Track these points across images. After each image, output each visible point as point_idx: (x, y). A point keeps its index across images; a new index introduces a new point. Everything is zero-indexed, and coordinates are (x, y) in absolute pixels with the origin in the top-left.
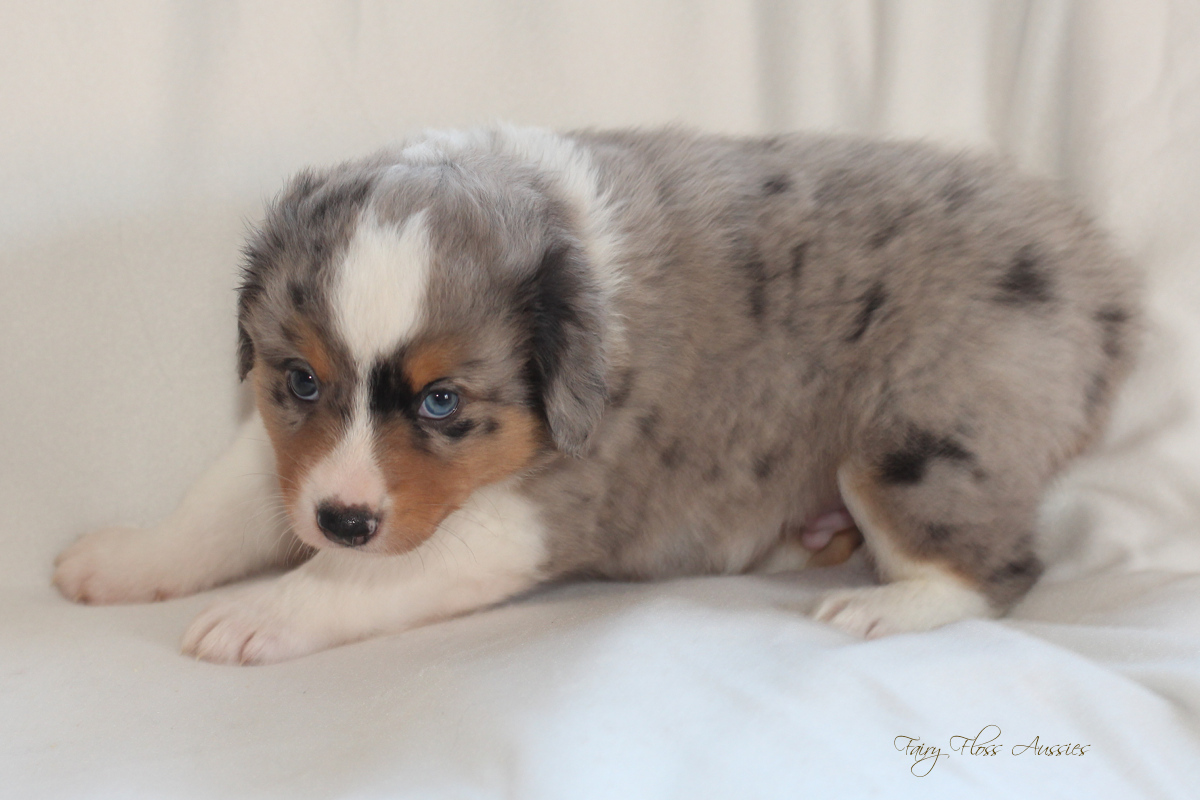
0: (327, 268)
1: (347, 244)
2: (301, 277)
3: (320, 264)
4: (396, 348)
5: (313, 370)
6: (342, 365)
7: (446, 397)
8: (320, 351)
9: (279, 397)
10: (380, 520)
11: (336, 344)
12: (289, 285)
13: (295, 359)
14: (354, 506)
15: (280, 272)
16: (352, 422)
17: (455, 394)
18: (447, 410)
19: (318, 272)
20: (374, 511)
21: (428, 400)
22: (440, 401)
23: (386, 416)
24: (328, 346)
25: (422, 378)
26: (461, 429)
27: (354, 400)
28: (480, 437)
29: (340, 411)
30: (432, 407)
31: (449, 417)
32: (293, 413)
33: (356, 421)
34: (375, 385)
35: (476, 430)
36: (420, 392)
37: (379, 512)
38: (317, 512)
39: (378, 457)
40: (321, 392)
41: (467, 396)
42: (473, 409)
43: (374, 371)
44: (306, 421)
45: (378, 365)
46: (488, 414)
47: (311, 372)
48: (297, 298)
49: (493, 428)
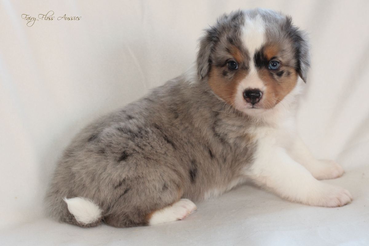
0: (238, 31)
1: (244, 24)
2: (230, 35)
3: (236, 30)
4: (261, 48)
5: (236, 60)
6: (245, 56)
7: (275, 64)
8: (238, 53)
9: (225, 74)
10: (262, 94)
11: (244, 50)
12: (227, 38)
13: (229, 59)
14: (255, 88)
15: (224, 35)
16: (250, 70)
17: (278, 63)
18: (276, 68)
19: (236, 33)
20: (261, 90)
21: (270, 65)
22: (273, 65)
23: (260, 68)
24: (241, 51)
25: (269, 56)
26: (280, 74)
27: (250, 65)
28: (286, 76)
29: (246, 69)
30: (271, 67)
31: (277, 69)
32: (230, 75)
33: (251, 70)
34: (256, 59)
35: (285, 74)
36: (269, 61)
37: (262, 91)
38: (243, 93)
39: (260, 77)
40: (238, 66)
41: (281, 64)
42: (283, 68)
43: (255, 55)
44: (235, 75)
45: (256, 53)
46: (287, 69)
47: (235, 61)
48: (231, 41)
49: (289, 74)
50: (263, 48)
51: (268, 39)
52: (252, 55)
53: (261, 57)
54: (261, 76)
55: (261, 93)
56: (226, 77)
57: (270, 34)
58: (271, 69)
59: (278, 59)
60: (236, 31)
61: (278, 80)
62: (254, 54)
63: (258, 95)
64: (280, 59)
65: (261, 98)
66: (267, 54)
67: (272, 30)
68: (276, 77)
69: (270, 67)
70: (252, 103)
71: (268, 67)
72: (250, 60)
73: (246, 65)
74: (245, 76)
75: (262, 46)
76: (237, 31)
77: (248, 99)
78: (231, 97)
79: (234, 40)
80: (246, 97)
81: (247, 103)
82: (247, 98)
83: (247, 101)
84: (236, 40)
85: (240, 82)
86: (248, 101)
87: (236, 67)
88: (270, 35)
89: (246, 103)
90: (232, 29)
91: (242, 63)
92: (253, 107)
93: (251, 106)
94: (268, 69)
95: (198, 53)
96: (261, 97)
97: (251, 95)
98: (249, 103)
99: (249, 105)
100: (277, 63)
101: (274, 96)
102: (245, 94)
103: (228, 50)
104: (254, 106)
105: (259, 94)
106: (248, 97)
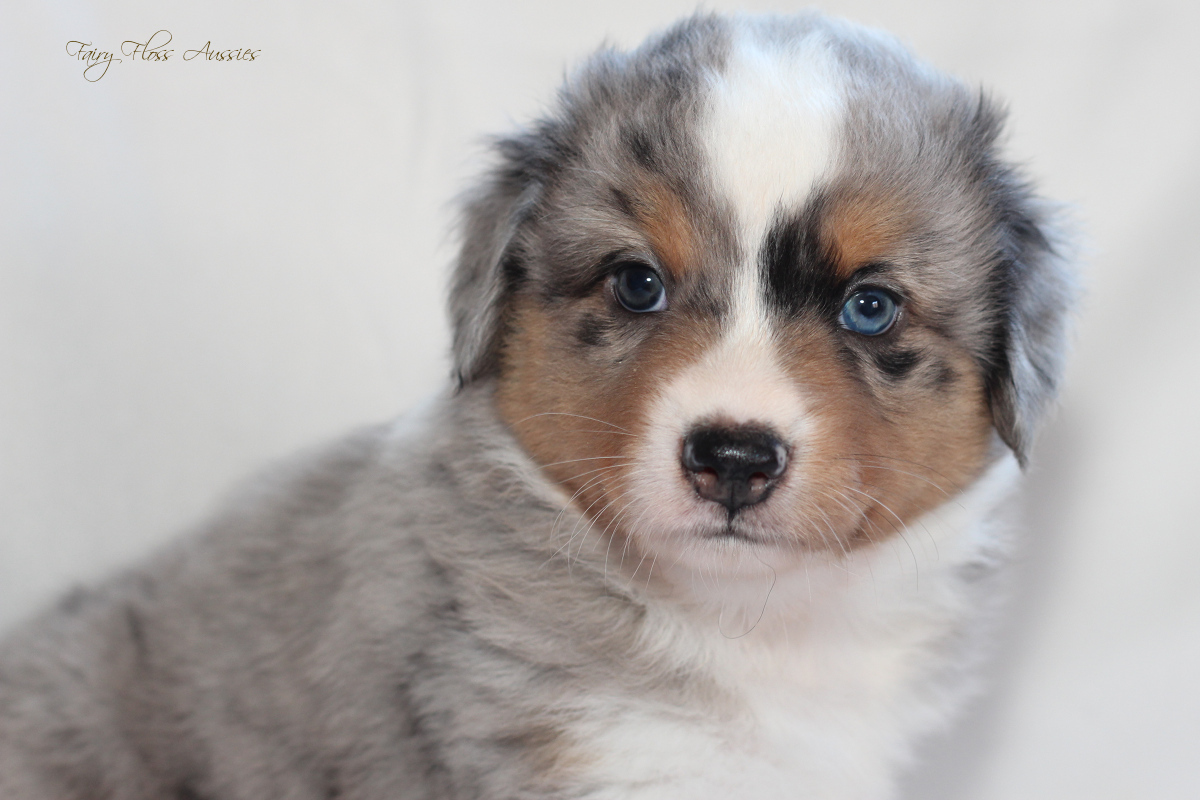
0: (690, 97)
2: (641, 118)
3: (678, 96)
4: (807, 201)
5: (660, 261)
6: (715, 238)
7: (875, 303)
8: (679, 222)
9: (589, 335)
10: (790, 456)
11: (711, 203)
12: (623, 131)
13: (624, 250)
14: (752, 422)
15: (608, 120)
16: (733, 322)
17: (896, 299)
18: (877, 326)
19: (676, 107)
20: (786, 435)
21: (850, 305)
22: (866, 311)
23: (793, 312)
24: (694, 209)
25: (852, 253)
26: (898, 366)
27: (735, 294)
28: (927, 386)
29: (710, 310)
30: (854, 318)
31: (888, 336)
32: (618, 346)
33: (739, 321)
34: (772, 263)
35: (923, 367)
36: (845, 283)
37: (790, 442)
38: (683, 444)
39: (785, 363)
40: (670, 295)
41: (910, 311)
42: (920, 336)
43: (771, 239)
44: (646, 343)
45: (777, 228)
46: (938, 349)
47: (655, 265)
48: (640, 149)
49: (945, 377)
50: (820, 205)
51: (856, 160)
52: (753, 236)
53: (802, 256)
54: (795, 358)
55: (781, 453)
56: (595, 354)
57: (868, 134)
58: (854, 332)
59: (892, 278)
60: (673, 95)
61: (879, 392)
62: (762, 232)
63: (765, 459)
64: (908, 279)
65: (782, 479)
66: (839, 238)
67: (883, 116)
68: (872, 374)
69: (847, 318)
70: (723, 503)
71: (836, 313)
72: (738, 263)
73: (715, 291)
74: (701, 349)
75: (813, 189)
76: (685, 98)
77: (703, 479)
78: (610, 462)
79: (658, 147)
80: (696, 463)
81: (700, 506)
82: (697, 470)
83: (701, 493)
84: (669, 142)
85: (668, 380)
86: (703, 490)
87: (654, 300)
88: (870, 141)
89: (689, 502)
90: (653, 90)
91: (694, 278)
92: (730, 532)
93: (720, 524)
94: (836, 325)
95: (453, 270)
96: (778, 471)
97: (726, 459)
98: (710, 504)
99: (708, 516)
100: (889, 303)
101: (854, 476)
102: (689, 448)
103: (622, 202)
104: (734, 523)
105: (774, 454)
106: (708, 470)
